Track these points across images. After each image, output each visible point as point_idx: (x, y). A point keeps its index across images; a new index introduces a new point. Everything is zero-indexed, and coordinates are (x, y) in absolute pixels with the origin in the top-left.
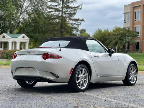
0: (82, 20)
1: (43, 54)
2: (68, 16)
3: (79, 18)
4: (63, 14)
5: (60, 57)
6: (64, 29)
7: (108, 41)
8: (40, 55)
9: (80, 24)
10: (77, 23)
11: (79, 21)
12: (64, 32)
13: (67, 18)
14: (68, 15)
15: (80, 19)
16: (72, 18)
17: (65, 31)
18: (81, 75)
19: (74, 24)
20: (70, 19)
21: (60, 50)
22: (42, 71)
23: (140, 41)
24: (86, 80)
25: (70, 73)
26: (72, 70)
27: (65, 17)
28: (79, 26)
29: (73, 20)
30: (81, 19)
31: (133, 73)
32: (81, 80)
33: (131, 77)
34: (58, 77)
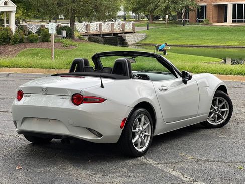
1: (73, 95)
7: (152, 6)
18: (139, 127)
21: (102, 86)
22: (72, 125)
23: (206, 4)
24: (147, 134)
25: (121, 127)
26: (124, 121)
31: (218, 107)
32: (139, 135)
33: (213, 115)
34: (101, 135)
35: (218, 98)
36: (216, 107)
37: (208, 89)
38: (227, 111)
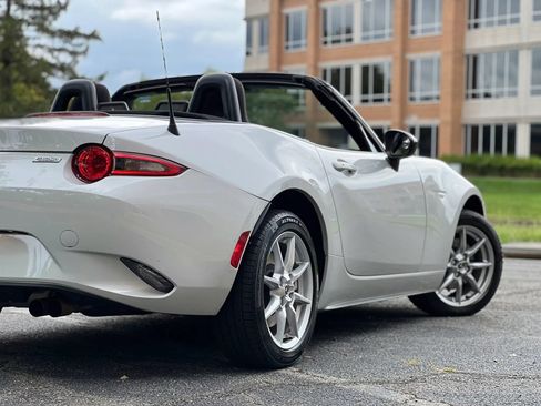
0: (93, 36)
1: (77, 152)
2: (34, 18)
3: (77, 28)
4: (13, 7)
5: (172, 169)
6: (18, 69)
8: (58, 156)
9: (85, 53)
10: (69, 47)
11: (77, 41)
12: (16, 81)
13: (29, 24)
14: (31, 12)
15: (82, 31)
16: (50, 24)
17: (22, 78)
18: (281, 272)
19: (60, 50)
20: (42, 29)
21: (173, 130)
22: (71, 248)
24: (301, 297)
25: (234, 263)
26: (241, 243)
27: (22, 21)
28: (80, 58)
29: (52, 34)
30: (88, 32)
31: (466, 255)
32: (282, 298)
33: (451, 278)
34: (167, 286)
35: (465, 229)
36: (459, 257)
37: (443, 200)
38: (488, 268)
